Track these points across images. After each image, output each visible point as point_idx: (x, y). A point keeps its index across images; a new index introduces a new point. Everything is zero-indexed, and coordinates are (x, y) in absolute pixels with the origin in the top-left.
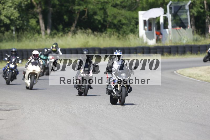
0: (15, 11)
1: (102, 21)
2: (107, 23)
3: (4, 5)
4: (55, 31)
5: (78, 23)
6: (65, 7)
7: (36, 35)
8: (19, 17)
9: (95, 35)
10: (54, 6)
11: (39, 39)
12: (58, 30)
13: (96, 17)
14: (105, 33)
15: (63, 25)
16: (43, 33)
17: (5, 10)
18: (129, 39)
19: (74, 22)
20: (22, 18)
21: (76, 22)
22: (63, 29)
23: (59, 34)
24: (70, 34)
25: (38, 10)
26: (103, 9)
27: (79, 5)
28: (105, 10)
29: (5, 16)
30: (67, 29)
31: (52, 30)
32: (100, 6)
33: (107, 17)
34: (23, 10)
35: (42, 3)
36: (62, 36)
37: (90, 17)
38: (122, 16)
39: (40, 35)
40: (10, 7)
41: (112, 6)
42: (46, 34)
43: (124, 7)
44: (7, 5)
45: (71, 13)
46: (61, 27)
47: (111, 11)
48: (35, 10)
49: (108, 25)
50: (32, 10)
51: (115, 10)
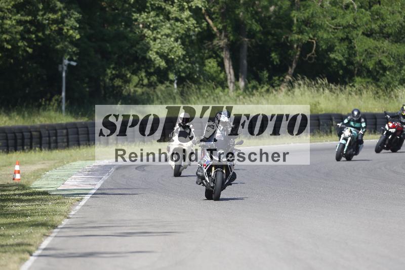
0: (176, 44)
1: (344, 63)
2: (355, 68)
3: (155, 32)
4: (254, 83)
5: (297, 67)
6: (273, 35)
7: (219, 90)
8: (184, 56)
9: (331, 90)
10: (251, 35)
11: (223, 98)
12: (260, 81)
13: (332, 56)
14: (351, 86)
15: (268, 71)
16: (231, 86)
17: (158, 41)
18: (396, 97)
19: (291, 66)
20: (190, 57)
21: (294, 65)
22: (270, 78)
23: (262, 87)
24: (284, 89)
25: (221, 42)
26: (347, 39)
27: (301, 32)
28: (350, 42)
29: (157, 53)
30: (279, 79)
31: (248, 80)
32: (341, 35)
33: (355, 55)
34: (192, 42)
35: (229, 29)
36: (268, 91)
37: (322, 54)
38: (383, 52)
39: (226, 90)
40: (168, 36)
41: (363, 33)
42: (237, 88)
43: (387, 36)
44: (162, 33)
45: (284, 47)
46: (266, 74)
47: (362, 44)
48: (215, 42)
49: (356, 69)
50: (210, 43)
51: (370, 43)
